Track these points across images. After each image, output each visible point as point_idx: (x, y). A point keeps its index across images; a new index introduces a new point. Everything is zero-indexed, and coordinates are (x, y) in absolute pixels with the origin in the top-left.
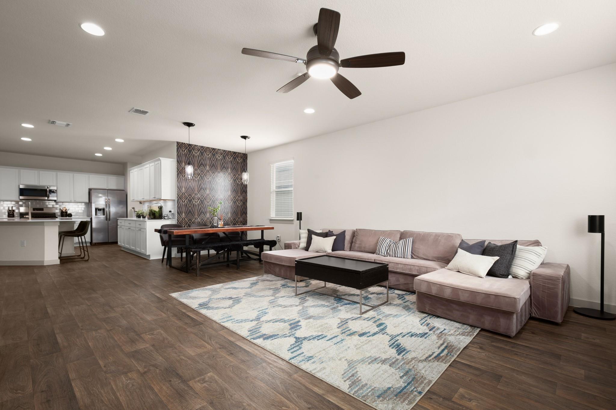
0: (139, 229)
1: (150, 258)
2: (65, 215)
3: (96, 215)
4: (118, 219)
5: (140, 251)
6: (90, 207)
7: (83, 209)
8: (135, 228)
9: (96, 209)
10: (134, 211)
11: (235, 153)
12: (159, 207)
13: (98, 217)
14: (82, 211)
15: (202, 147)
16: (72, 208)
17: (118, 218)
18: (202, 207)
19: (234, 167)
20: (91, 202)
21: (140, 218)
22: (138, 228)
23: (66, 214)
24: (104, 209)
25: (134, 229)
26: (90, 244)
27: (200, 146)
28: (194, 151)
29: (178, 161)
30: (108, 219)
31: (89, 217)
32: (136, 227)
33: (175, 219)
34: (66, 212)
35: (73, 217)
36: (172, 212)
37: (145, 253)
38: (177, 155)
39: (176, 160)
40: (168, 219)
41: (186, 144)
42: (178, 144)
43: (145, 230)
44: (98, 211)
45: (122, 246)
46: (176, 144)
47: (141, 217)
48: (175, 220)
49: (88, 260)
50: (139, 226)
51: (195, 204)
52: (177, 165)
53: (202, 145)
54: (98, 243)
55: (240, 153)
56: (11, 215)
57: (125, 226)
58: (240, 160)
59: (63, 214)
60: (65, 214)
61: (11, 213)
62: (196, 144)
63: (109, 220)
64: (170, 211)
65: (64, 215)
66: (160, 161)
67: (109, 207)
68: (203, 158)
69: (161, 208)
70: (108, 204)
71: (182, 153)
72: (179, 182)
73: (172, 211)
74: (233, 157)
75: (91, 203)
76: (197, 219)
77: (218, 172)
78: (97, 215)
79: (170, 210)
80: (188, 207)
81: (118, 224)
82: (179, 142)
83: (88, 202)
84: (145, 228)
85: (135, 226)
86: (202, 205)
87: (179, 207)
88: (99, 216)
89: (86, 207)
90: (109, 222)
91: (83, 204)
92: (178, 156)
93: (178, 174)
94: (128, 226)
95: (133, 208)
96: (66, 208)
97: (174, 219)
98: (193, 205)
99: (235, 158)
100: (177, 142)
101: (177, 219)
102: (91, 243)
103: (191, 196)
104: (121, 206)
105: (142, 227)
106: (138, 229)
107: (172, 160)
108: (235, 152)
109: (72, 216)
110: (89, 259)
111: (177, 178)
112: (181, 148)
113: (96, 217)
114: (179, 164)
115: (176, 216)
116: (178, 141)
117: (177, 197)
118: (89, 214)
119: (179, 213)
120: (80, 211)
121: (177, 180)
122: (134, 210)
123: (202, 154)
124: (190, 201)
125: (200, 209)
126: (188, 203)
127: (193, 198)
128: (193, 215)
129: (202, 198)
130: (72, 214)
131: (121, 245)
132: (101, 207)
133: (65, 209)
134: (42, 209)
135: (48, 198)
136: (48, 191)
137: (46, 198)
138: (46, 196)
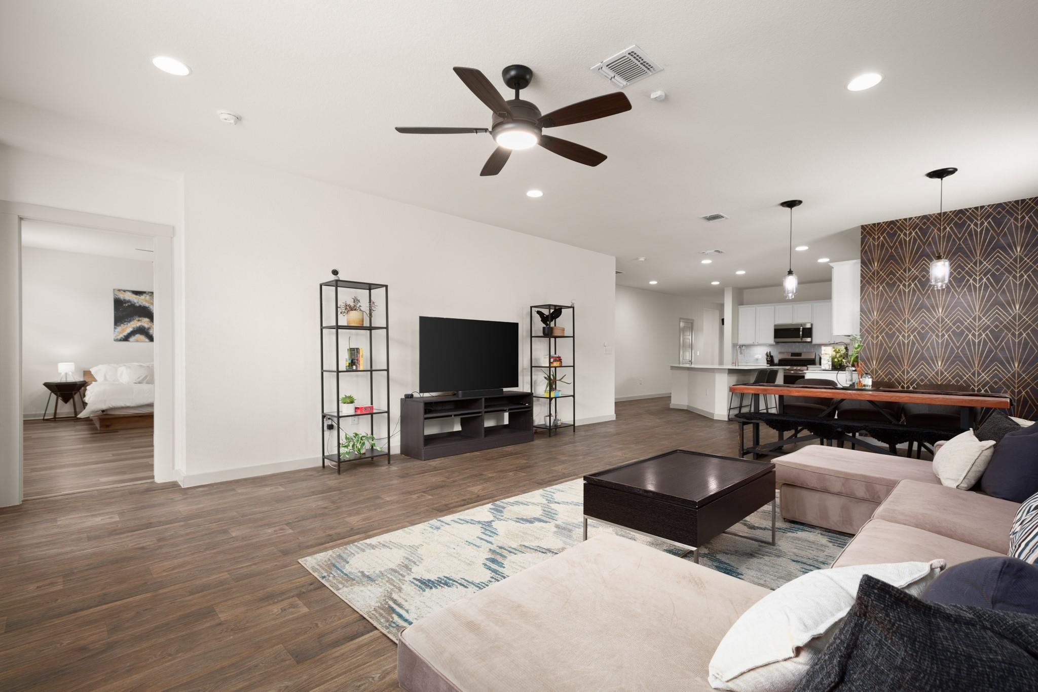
15: (925, 217)
18: (923, 348)
27: (918, 218)
28: (902, 231)
29: (863, 262)
38: (862, 249)
41: (883, 223)
42: (865, 229)
46: (860, 230)
51: (904, 342)
61: (769, 359)
62: (908, 217)
68: (925, 241)
71: (873, 244)
72: (865, 302)
80: (885, 347)
82: (865, 225)
86: (923, 342)
92: (864, 252)
93: (863, 287)
98: (899, 344)
103: (894, 326)
111: (861, 294)
112: (871, 235)
116: (862, 224)
117: (861, 330)
121: (860, 298)
123: (923, 233)
124: (890, 336)
125: (917, 351)
126: (884, 340)
127: (897, 329)
128: (897, 365)
129: (923, 328)
134: (799, 354)
135: (802, 339)
136: (801, 329)
137: (799, 340)
138: (799, 337)
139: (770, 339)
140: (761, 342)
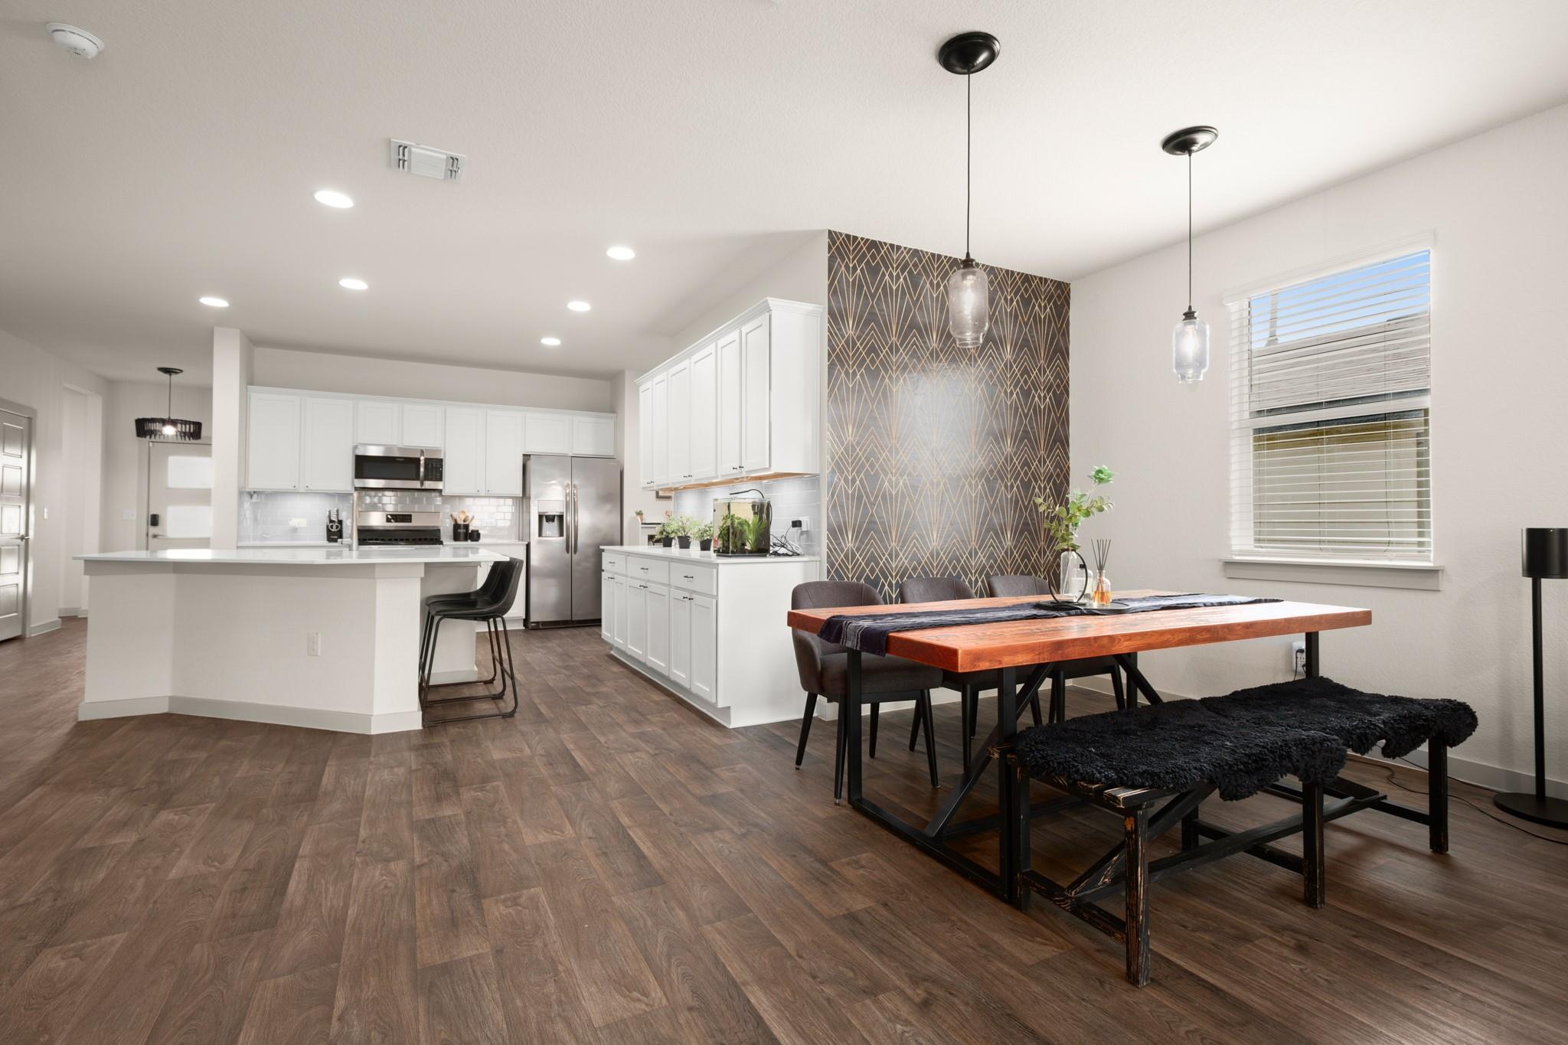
0: (687, 595)
1: (730, 723)
2: (462, 536)
3: (540, 535)
4: (603, 550)
5: (686, 685)
6: (525, 510)
7: (509, 516)
8: (667, 588)
9: (541, 517)
10: (642, 524)
11: (1027, 279)
12: (753, 507)
13: (546, 541)
14: (508, 524)
15: (916, 253)
16: (482, 515)
17: (602, 547)
18: (914, 507)
19: (1025, 340)
20: (527, 495)
21: (669, 545)
22: (677, 588)
23: (465, 531)
24: (561, 517)
25: (663, 590)
26: (524, 625)
27: (910, 249)
28: (887, 268)
29: (831, 313)
30: (571, 547)
31: (522, 541)
32: (669, 585)
33: (819, 554)
34: (466, 527)
35: (482, 540)
36: (804, 528)
37: (714, 701)
38: (830, 285)
39: (824, 308)
40: (787, 555)
41: (862, 239)
42: (834, 243)
43: (714, 601)
44: (545, 522)
45: (616, 645)
46: (826, 240)
47: (675, 543)
48: (817, 558)
49: (512, 714)
50: (685, 584)
51: (891, 494)
52: (829, 331)
53: (914, 247)
54: (544, 623)
55: (1043, 280)
56: (334, 533)
57: (626, 576)
58: (1042, 309)
59: (459, 531)
60: (462, 531)
61: (334, 529)
63: (575, 552)
64: (797, 524)
65: (459, 533)
66: (767, 315)
67: (575, 511)
68: (918, 299)
69: (762, 510)
70: (571, 504)
71: (846, 278)
73: (804, 519)
74: (1022, 296)
75: (529, 498)
76: (896, 557)
77: (970, 359)
78: (543, 535)
79: (796, 519)
80: (865, 503)
81: (603, 568)
82: (835, 232)
83: (521, 495)
84: (715, 594)
85: (667, 582)
86: (915, 495)
87: (834, 506)
88: (549, 539)
89: (516, 509)
90: (574, 556)
91: (510, 501)
92: (834, 291)
93: (831, 367)
94: (640, 579)
95: (640, 514)
96: (468, 514)
97: (813, 554)
98: (884, 496)
99: (1026, 302)
100: (830, 231)
101: (829, 557)
102: (526, 621)
103: (877, 460)
104: (608, 507)
105: (696, 585)
106: (681, 594)
107: (809, 307)
108: (1027, 275)
109: (481, 536)
110: (518, 710)
112: (843, 260)
113: (539, 542)
114: (837, 324)
115: (825, 541)
116: (832, 229)
117: (829, 464)
118: (523, 534)
119: (836, 532)
120: (501, 524)
121: (827, 391)
122: (642, 520)
123: (915, 281)
124: (873, 480)
125: (908, 514)
126: (864, 487)
127: (881, 467)
128: (882, 540)
130: (480, 532)
131: (611, 642)
132: (554, 509)
133: (463, 517)
134: (407, 518)
135: (422, 484)
136: (422, 462)
137: (416, 484)
138: (417, 478)
139: (344, 478)
140: (314, 487)
